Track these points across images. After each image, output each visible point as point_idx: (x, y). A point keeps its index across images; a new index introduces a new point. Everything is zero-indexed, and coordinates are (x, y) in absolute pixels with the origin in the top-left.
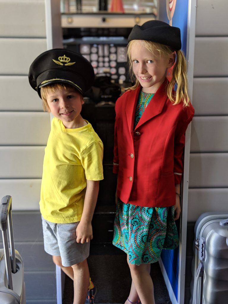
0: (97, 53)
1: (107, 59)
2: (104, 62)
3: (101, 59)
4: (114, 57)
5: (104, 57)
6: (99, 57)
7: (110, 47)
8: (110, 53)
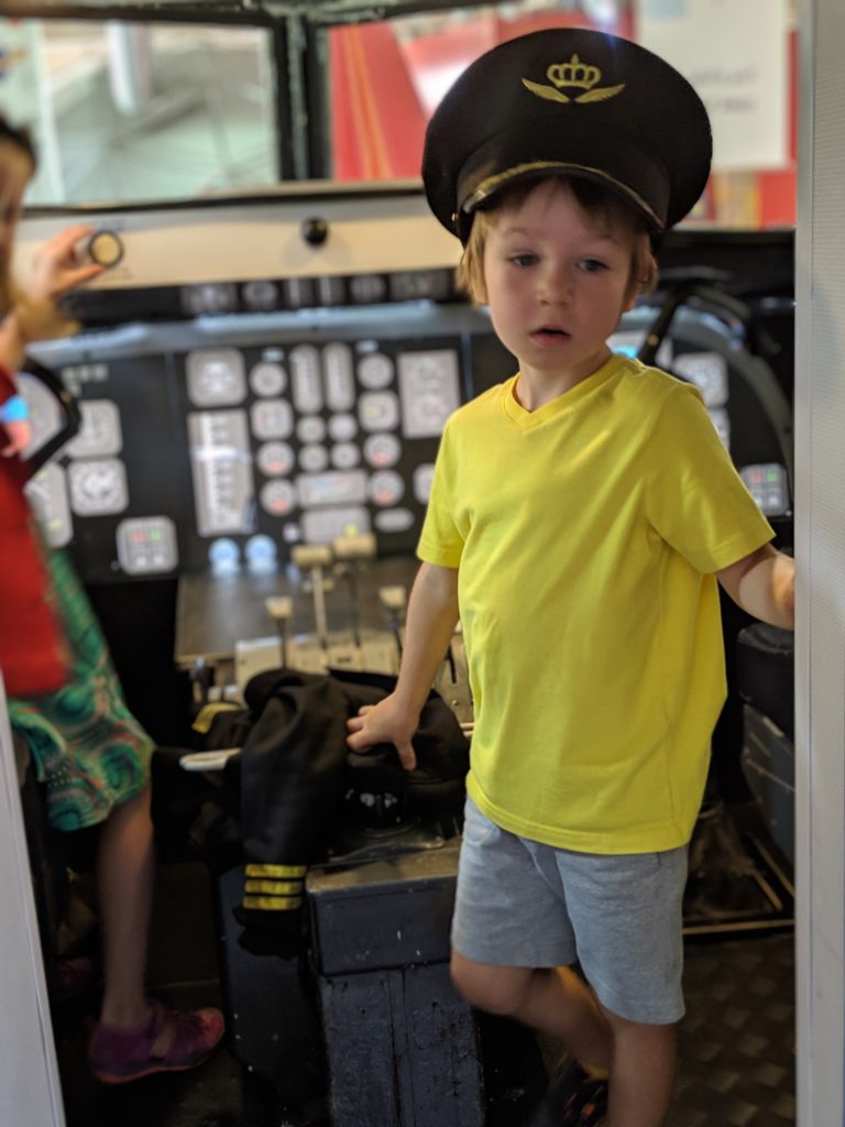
0: (288, 394)
1: (343, 427)
2: (328, 443)
3: (311, 429)
4: (384, 412)
5: (326, 413)
6: (297, 416)
7: (356, 359)
8: (360, 389)
